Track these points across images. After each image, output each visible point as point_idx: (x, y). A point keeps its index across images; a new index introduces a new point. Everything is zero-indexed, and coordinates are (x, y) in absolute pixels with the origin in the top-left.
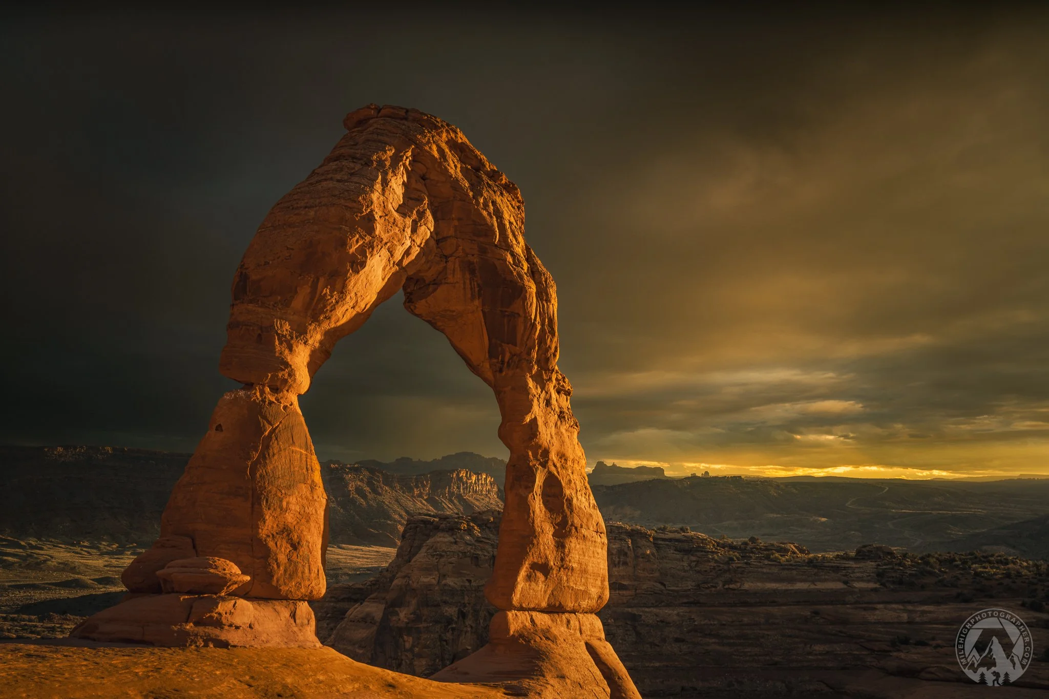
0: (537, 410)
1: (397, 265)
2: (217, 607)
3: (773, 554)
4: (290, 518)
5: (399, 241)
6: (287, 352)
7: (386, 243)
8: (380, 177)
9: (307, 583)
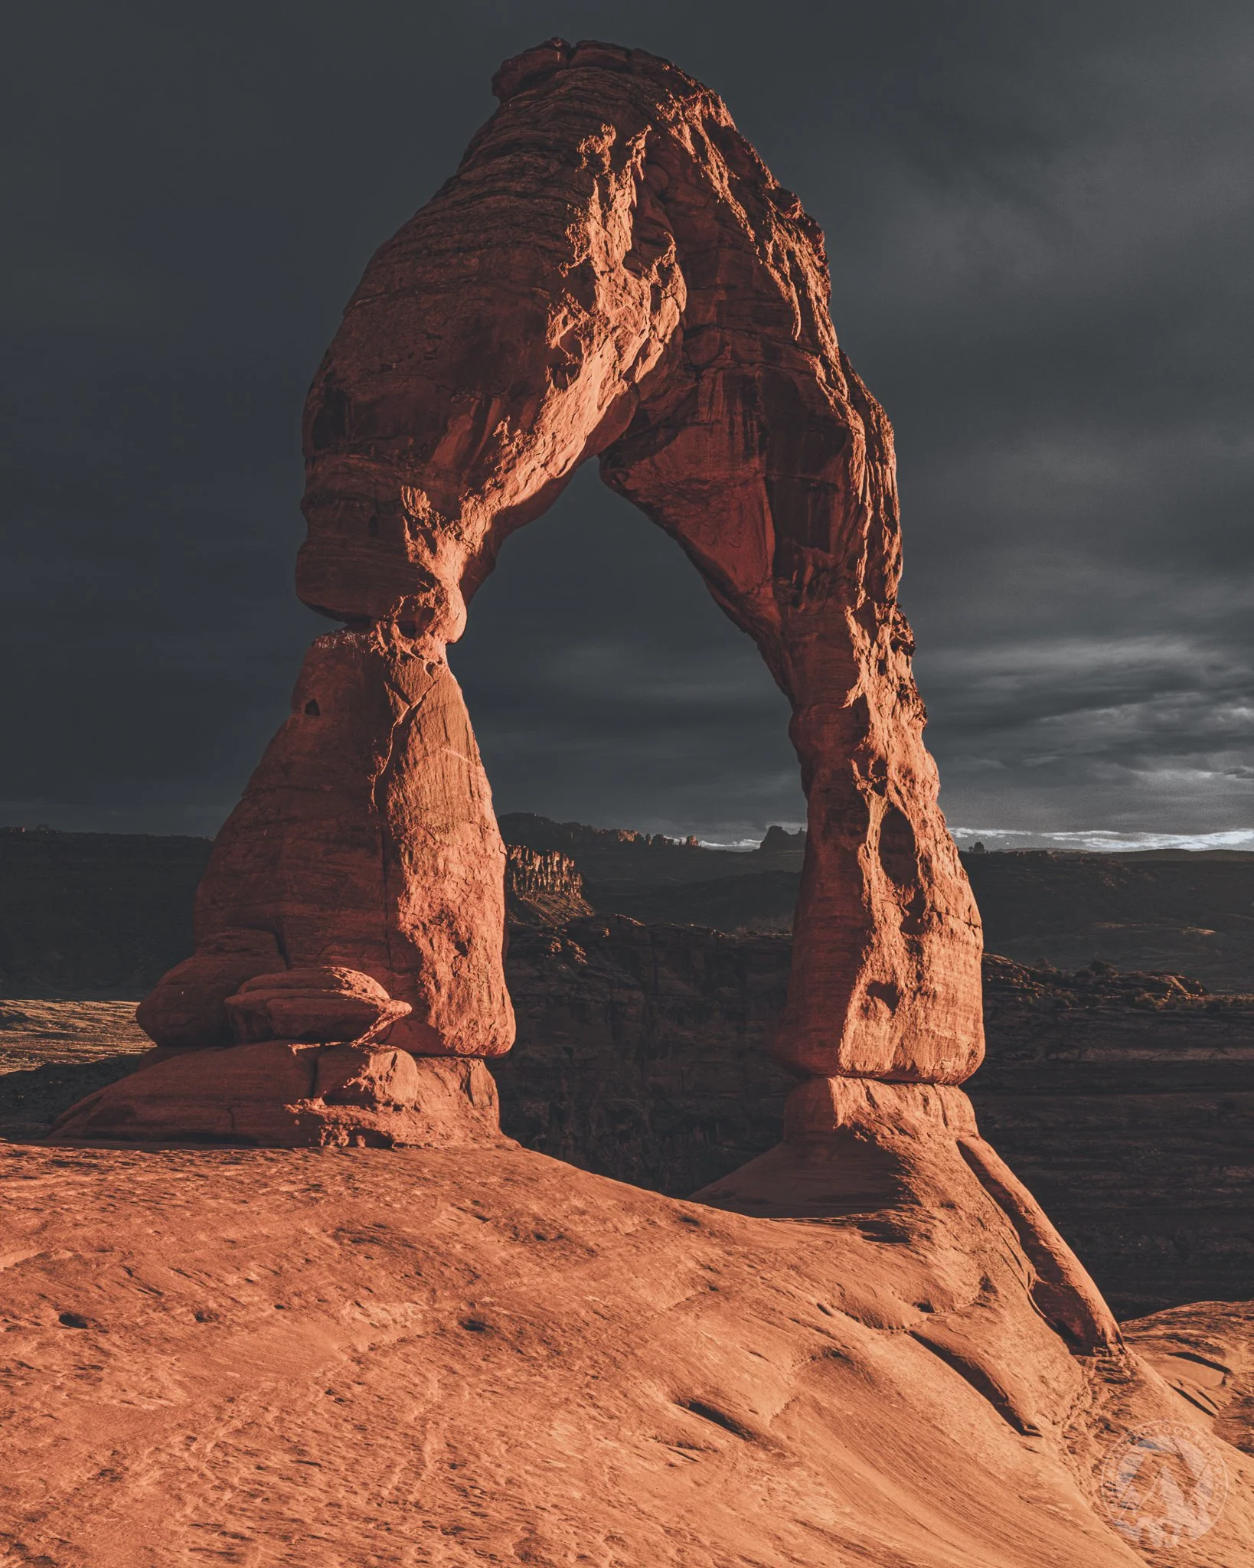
0: (867, 680)
1: (625, 379)
2: (367, 1065)
3: (1139, 994)
4: (451, 892)
5: (635, 325)
6: (427, 554)
7: (614, 329)
8: (597, 189)
9: (488, 1021)
